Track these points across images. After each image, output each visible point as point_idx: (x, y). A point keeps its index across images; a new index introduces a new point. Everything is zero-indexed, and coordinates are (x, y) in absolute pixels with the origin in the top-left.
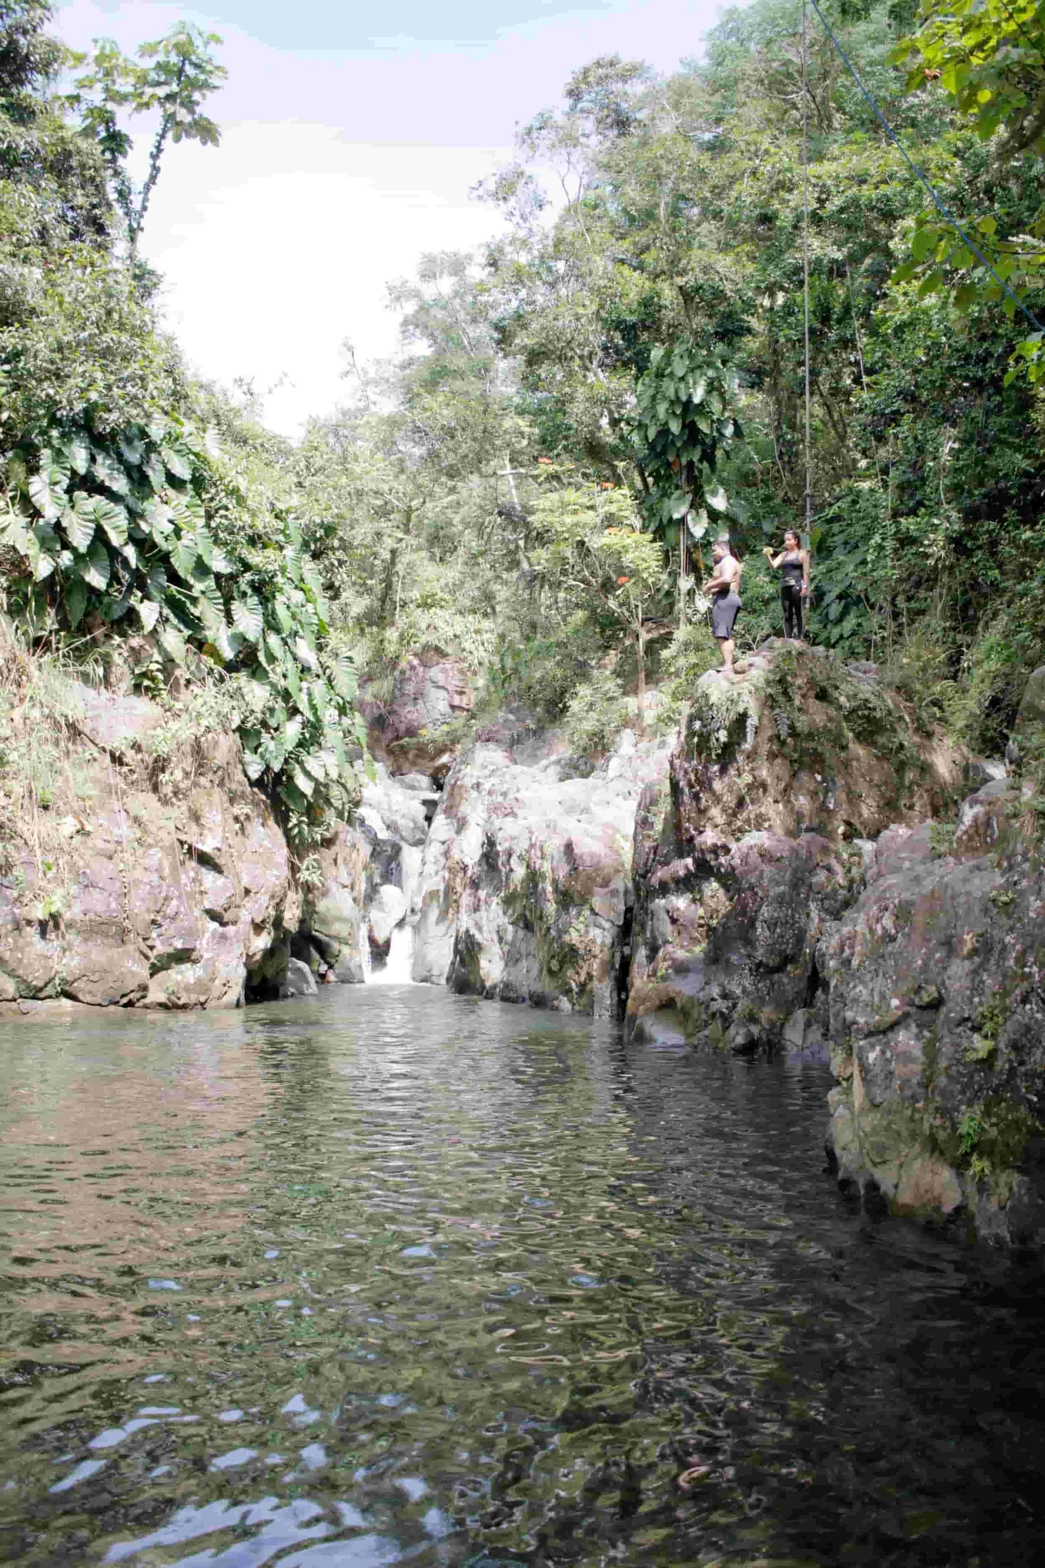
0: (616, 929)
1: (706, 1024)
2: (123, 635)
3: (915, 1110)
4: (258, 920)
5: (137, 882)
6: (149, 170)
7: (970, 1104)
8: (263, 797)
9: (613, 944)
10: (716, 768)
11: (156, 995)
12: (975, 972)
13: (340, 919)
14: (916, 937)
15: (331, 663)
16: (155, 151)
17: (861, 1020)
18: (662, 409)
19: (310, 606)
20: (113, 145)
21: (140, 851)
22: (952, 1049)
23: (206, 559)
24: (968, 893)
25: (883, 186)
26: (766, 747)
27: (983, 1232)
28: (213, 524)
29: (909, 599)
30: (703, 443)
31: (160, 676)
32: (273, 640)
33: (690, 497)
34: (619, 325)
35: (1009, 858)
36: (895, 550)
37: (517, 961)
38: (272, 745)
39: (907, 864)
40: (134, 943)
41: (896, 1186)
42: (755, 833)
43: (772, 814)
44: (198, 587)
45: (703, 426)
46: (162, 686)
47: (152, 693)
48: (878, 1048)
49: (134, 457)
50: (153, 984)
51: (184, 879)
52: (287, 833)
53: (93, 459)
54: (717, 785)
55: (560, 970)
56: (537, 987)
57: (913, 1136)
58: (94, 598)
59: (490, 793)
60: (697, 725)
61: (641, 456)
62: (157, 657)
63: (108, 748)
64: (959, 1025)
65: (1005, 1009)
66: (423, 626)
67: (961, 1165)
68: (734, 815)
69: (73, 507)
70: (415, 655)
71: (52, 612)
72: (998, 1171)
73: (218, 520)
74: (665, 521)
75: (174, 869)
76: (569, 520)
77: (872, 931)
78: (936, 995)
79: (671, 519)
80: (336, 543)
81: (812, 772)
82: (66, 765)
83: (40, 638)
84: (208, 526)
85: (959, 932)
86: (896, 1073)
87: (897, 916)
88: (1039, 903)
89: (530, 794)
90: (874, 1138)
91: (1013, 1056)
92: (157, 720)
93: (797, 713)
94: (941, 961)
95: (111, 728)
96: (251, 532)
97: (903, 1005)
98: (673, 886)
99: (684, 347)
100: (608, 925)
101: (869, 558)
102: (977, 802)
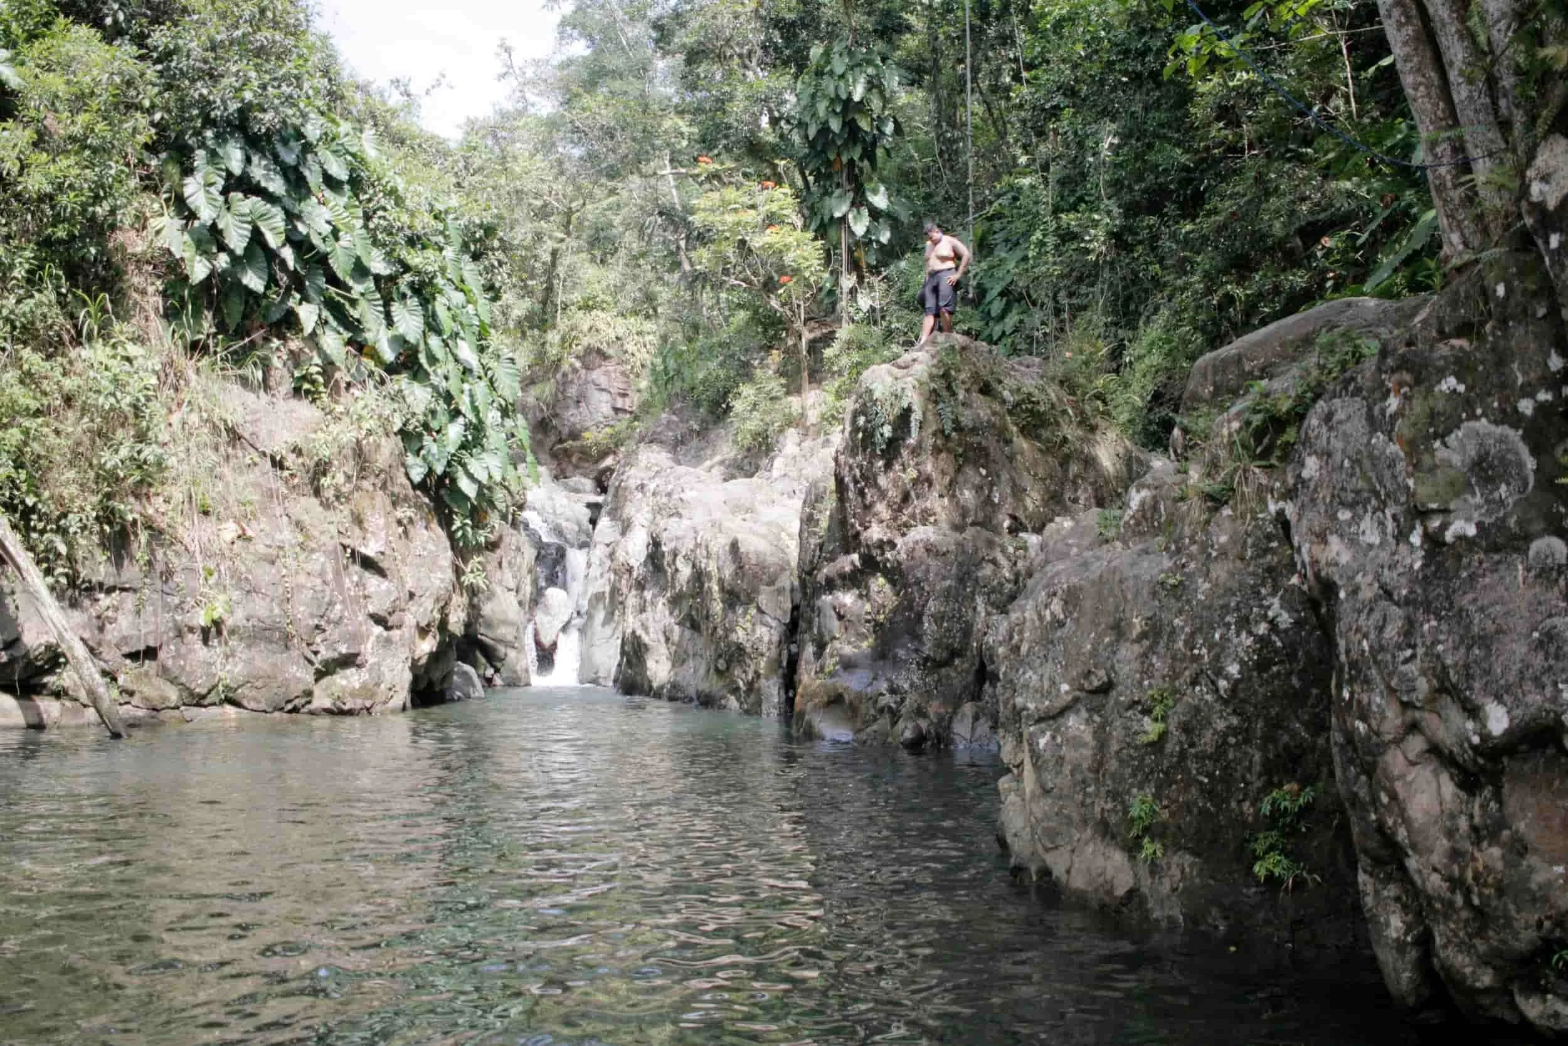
0: (782, 628)
1: (875, 719)
2: (282, 337)
3: (1086, 795)
4: (423, 624)
5: (301, 587)
7: (1141, 787)
8: (427, 500)
9: (780, 642)
10: (881, 463)
11: (321, 700)
12: (1145, 655)
13: (505, 622)
14: (1085, 622)
15: (493, 364)
17: (1031, 706)
18: (822, 107)
19: (470, 307)
21: (302, 557)
22: (1123, 732)
23: (365, 261)
24: (1136, 577)
26: (931, 441)
27: (1157, 914)
28: (371, 225)
29: (1071, 295)
30: (863, 141)
31: (321, 379)
32: (434, 342)
33: (851, 195)
34: (778, 23)
35: (1176, 542)
36: (1056, 247)
37: (684, 661)
38: (434, 448)
39: (1075, 550)
40: (298, 648)
41: (1068, 872)
42: (921, 528)
43: (938, 510)
44: (357, 289)
45: (864, 124)
46: (322, 389)
47: (313, 396)
48: (1048, 733)
49: (290, 159)
50: (317, 690)
51: (347, 583)
52: (451, 536)
53: (248, 160)
54: (882, 481)
55: (728, 669)
56: (704, 686)
57: (1085, 822)
58: (251, 301)
59: (654, 494)
60: (862, 420)
61: (801, 155)
62: (317, 360)
63: (268, 452)
64: (1127, 710)
65: (1175, 691)
66: (585, 328)
67: (1132, 848)
68: (900, 510)
69: (228, 209)
70: (578, 357)
71: (209, 315)
72: (1169, 853)
73: (376, 220)
74: (826, 219)
75: (337, 573)
76: (730, 218)
77: (1041, 618)
78: (1105, 679)
79: (832, 217)
80: (496, 244)
81: (976, 465)
82: (226, 470)
83: (198, 341)
84: (366, 226)
85: (1128, 615)
86: (1067, 758)
87: (1066, 603)
88: (1207, 585)
89: (694, 494)
90: (1045, 824)
91: (1183, 738)
92: (318, 424)
93: (961, 408)
94: (1111, 644)
95: (271, 433)
96: (410, 232)
97: (1073, 690)
98: (839, 582)
99: (844, 44)
100: (775, 623)
101: (1030, 254)
102: (1144, 486)
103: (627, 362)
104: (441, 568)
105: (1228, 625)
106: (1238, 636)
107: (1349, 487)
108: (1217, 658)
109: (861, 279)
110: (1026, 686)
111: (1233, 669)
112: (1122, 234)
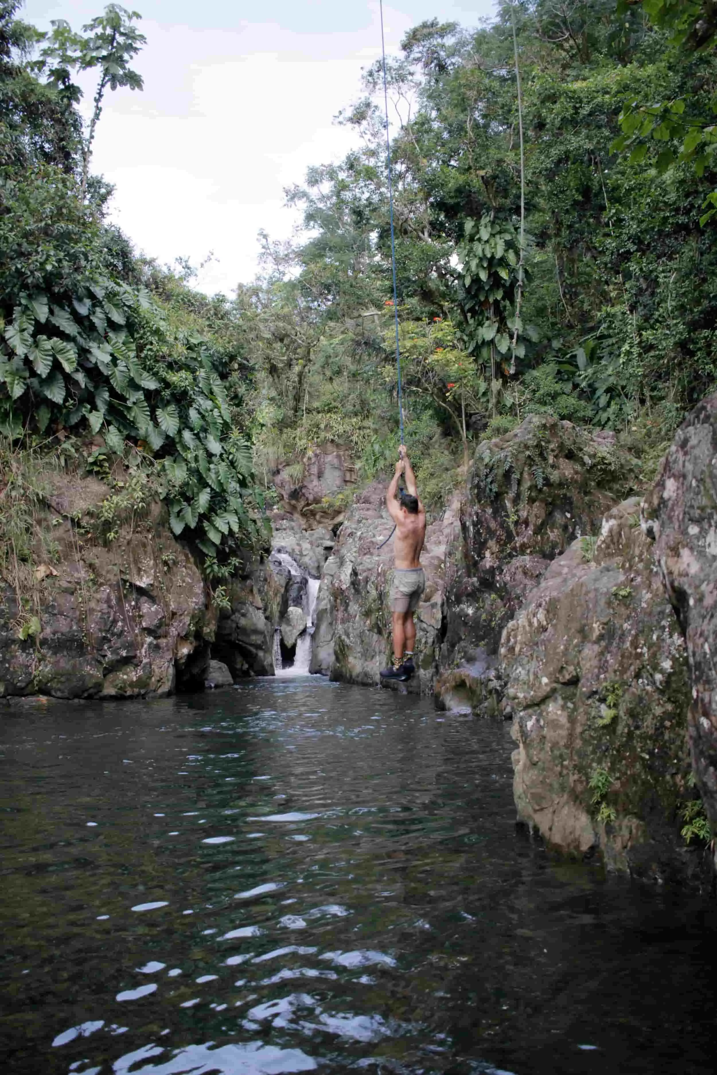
0: (436, 632)
1: (486, 699)
2: (78, 435)
3: (562, 766)
4: (183, 634)
5: (92, 610)
6: (94, 110)
7: (599, 763)
8: (185, 547)
9: (433, 642)
10: (491, 511)
11: (109, 690)
12: (602, 654)
13: (256, 632)
14: (561, 627)
15: (233, 450)
16: (97, 96)
17: (521, 695)
18: (474, 264)
19: (216, 410)
20: (68, 94)
21: (94, 588)
22: (586, 717)
23: (137, 380)
24: (596, 590)
25: (619, 95)
26: (527, 494)
27: (610, 867)
28: (143, 355)
29: (653, 389)
30: (504, 286)
31: (106, 464)
32: (187, 435)
33: (496, 325)
34: (443, 207)
35: (630, 561)
36: (640, 355)
37: (373, 657)
38: (189, 510)
39: (565, 570)
40: (91, 653)
41: (550, 829)
42: (521, 558)
43: (533, 543)
44: (131, 399)
45: (504, 274)
46: (107, 471)
47: (101, 476)
48: (534, 717)
49: (83, 310)
50: (106, 682)
51: (127, 607)
52: (203, 571)
53: (51, 312)
54: (492, 524)
57: (563, 788)
59: (360, 538)
61: (460, 298)
63: (69, 516)
64: (589, 697)
65: (624, 683)
66: (322, 426)
67: (593, 812)
68: (505, 544)
70: (318, 446)
71: (25, 421)
72: (621, 817)
73: (145, 352)
74: (480, 342)
75: (119, 600)
76: (408, 344)
77: (531, 624)
79: (484, 340)
80: (236, 366)
81: (563, 511)
82: (38, 530)
83: (19, 439)
84: (138, 356)
85: (589, 622)
86: (548, 737)
87: (548, 611)
88: (649, 596)
89: (381, 538)
90: (533, 791)
91: (630, 722)
92: (105, 496)
93: (549, 469)
94: (577, 645)
95: (71, 503)
96: (170, 359)
97: (551, 682)
98: (464, 599)
99: (488, 219)
100: (430, 629)
101: (621, 361)
102: (611, 517)
103: (352, 449)
104: (196, 595)
105: (664, 627)
106: (671, 637)
107: (696, 504)
108: (654, 656)
109: (505, 383)
110: (517, 679)
111: (667, 665)
112: (686, 344)
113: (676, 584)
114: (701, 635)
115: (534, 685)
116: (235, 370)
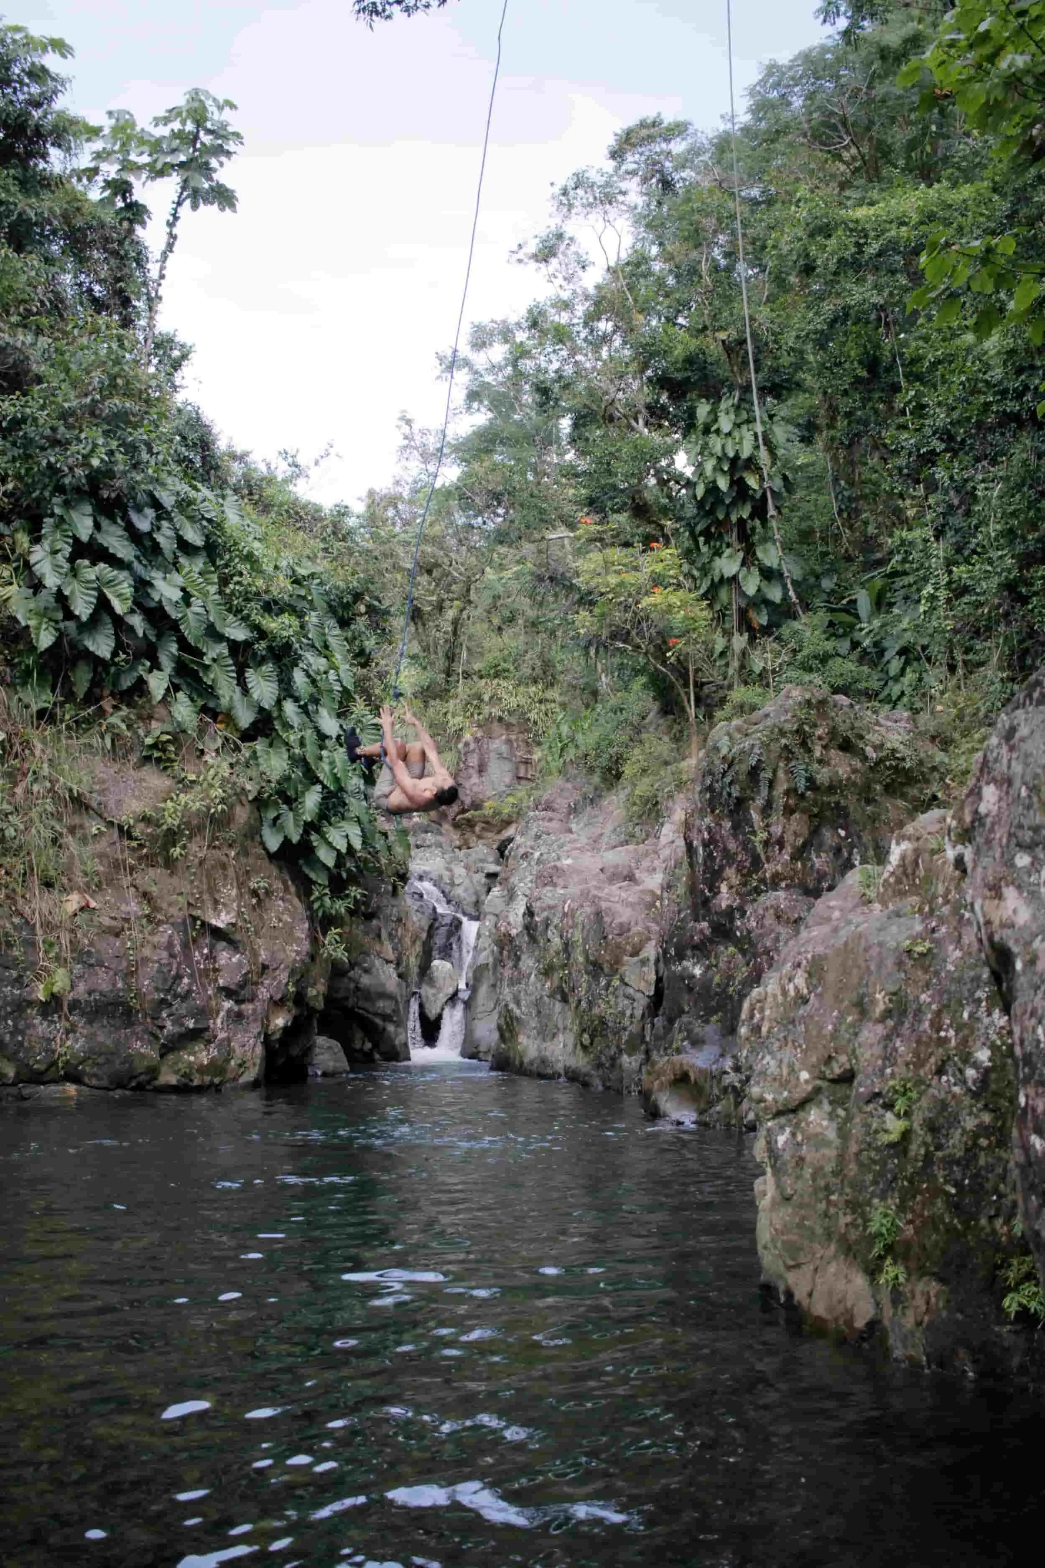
0: (647, 1000)
1: (719, 1099)
2: (132, 705)
3: (829, 1202)
4: (278, 997)
5: (145, 960)
6: (165, 238)
7: (883, 1198)
8: (283, 870)
9: (643, 1015)
10: (730, 825)
11: (167, 1077)
12: (888, 1038)
13: (384, 995)
14: (829, 998)
16: (171, 219)
17: (769, 1097)
18: (709, 466)
19: (333, 672)
20: (129, 215)
21: (149, 928)
22: (864, 1130)
23: (218, 627)
24: (881, 944)
25: (922, 227)
26: (783, 801)
27: (898, 1353)
28: (228, 591)
29: (968, 650)
30: (752, 498)
31: (171, 747)
32: (290, 708)
33: (741, 554)
34: (665, 383)
35: (930, 902)
36: (949, 601)
37: (554, 1035)
38: (291, 817)
39: (836, 914)
40: (143, 1023)
41: (810, 1295)
42: (772, 894)
43: (790, 873)
44: (210, 654)
45: (752, 481)
46: (173, 757)
47: (163, 765)
48: (788, 1130)
49: (143, 524)
50: (163, 1066)
51: (197, 956)
52: (309, 907)
53: (97, 526)
54: (732, 844)
55: (592, 1044)
56: (572, 1062)
57: (829, 1235)
58: (100, 669)
59: (539, 862)
60: (709, 780)
61: (689, 514)
62: (168, 728)
63: (116, 822)
64: (869, 1102)
65: (920, 1082)
66: (486, 698)
67: (873, 1271)
68: (749, 873)
70: (479, 727)
71: (56, 684)
72: (913, 1278)
73: (231, 586)
74: (716, 579)
75: (185, 946)
76: (613, 580)
77: (785, 993)
79: (722, 577)
80: (363, 609)
81: (835, 827)
82: (70, 841)
83: (44, 711)
84: (220, 592)
85: (871, 990)
86: (808, 1159)
87: (810, 974)
88: (958, 953)
89: (569, 861)
90: (785, 1238)
91: (929, 1139)
92: (168, 793)
93: (816, 766)
94: (852, 1025)
95: (119, 802)
96: (266, 597)
97: (814, 1078)
98: (689, 953)
99: (730, 402)
100: (638, 996)
101: (922, 609)
102: (904, 837)
103: (529, 731)
104: (298, 941)
105: (979, 1001)
106: (989, 1015)
107: (1026, 822)
108: (964, 1042)
109: (752, 639)
110: (763, 1073)
111: (983, 1055)
112: (1016, 586)
113: (997, 938)
114: (1033, 1014)
115: (788, 1082)
116: (361, 615)
